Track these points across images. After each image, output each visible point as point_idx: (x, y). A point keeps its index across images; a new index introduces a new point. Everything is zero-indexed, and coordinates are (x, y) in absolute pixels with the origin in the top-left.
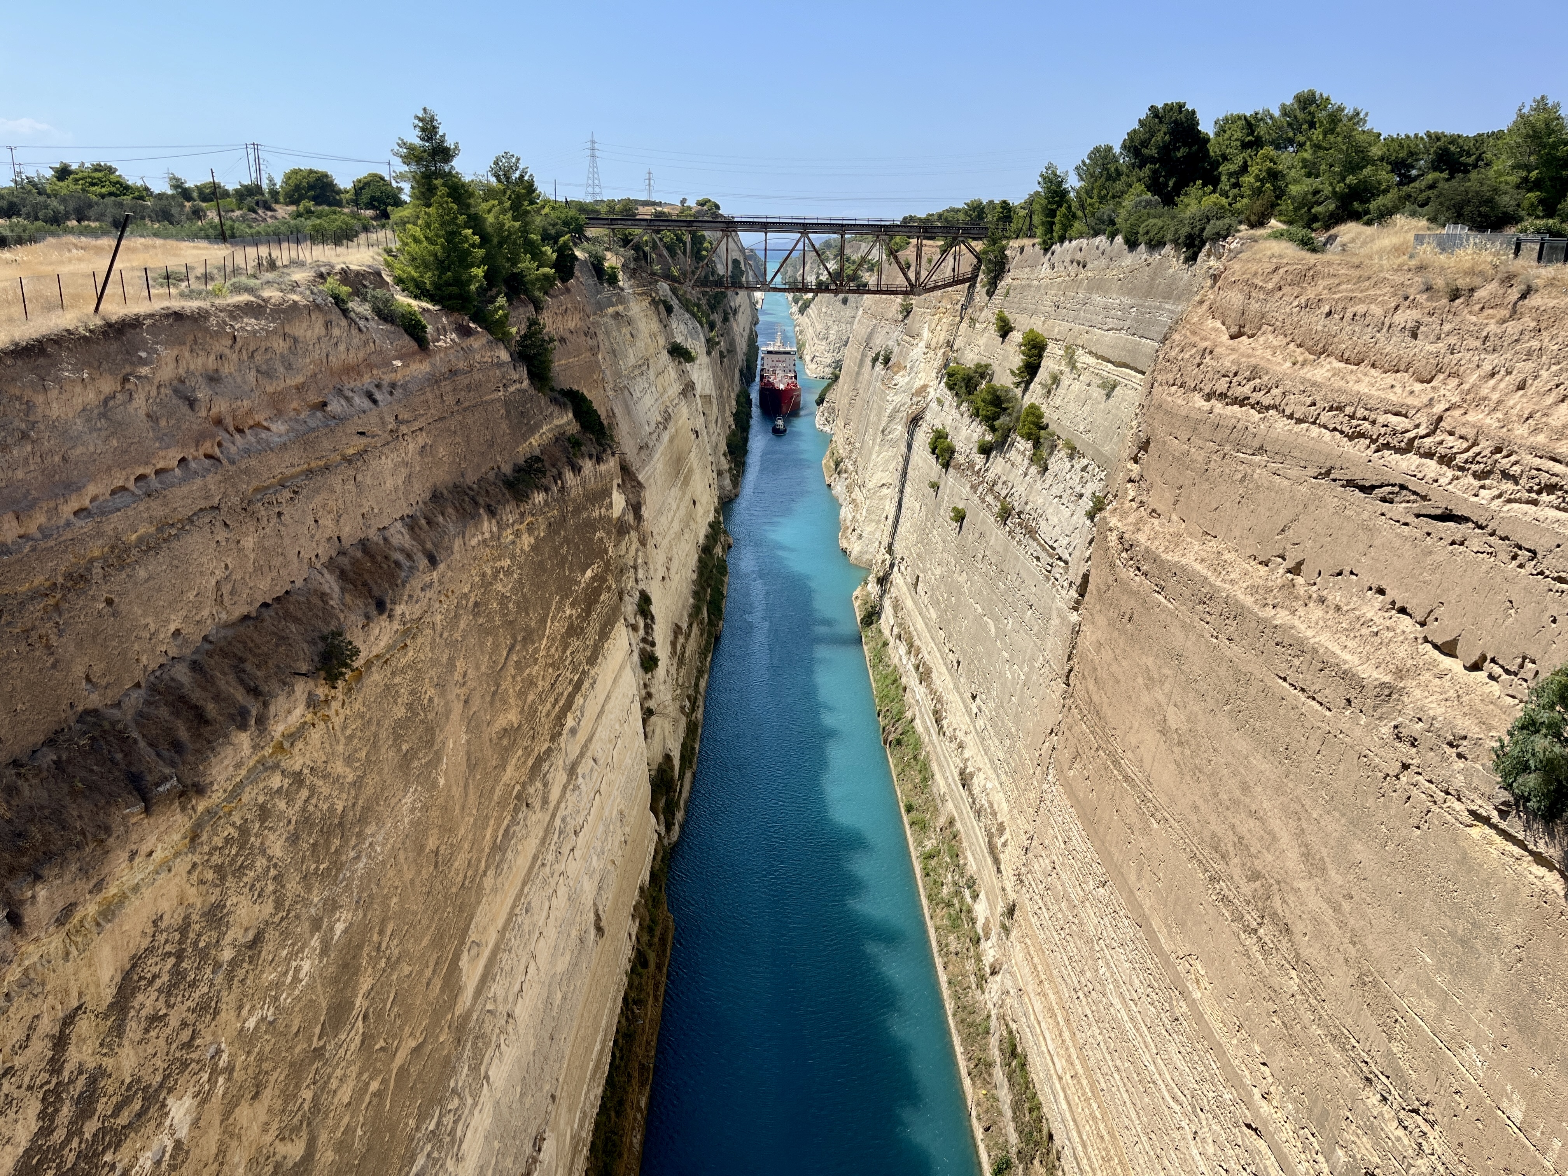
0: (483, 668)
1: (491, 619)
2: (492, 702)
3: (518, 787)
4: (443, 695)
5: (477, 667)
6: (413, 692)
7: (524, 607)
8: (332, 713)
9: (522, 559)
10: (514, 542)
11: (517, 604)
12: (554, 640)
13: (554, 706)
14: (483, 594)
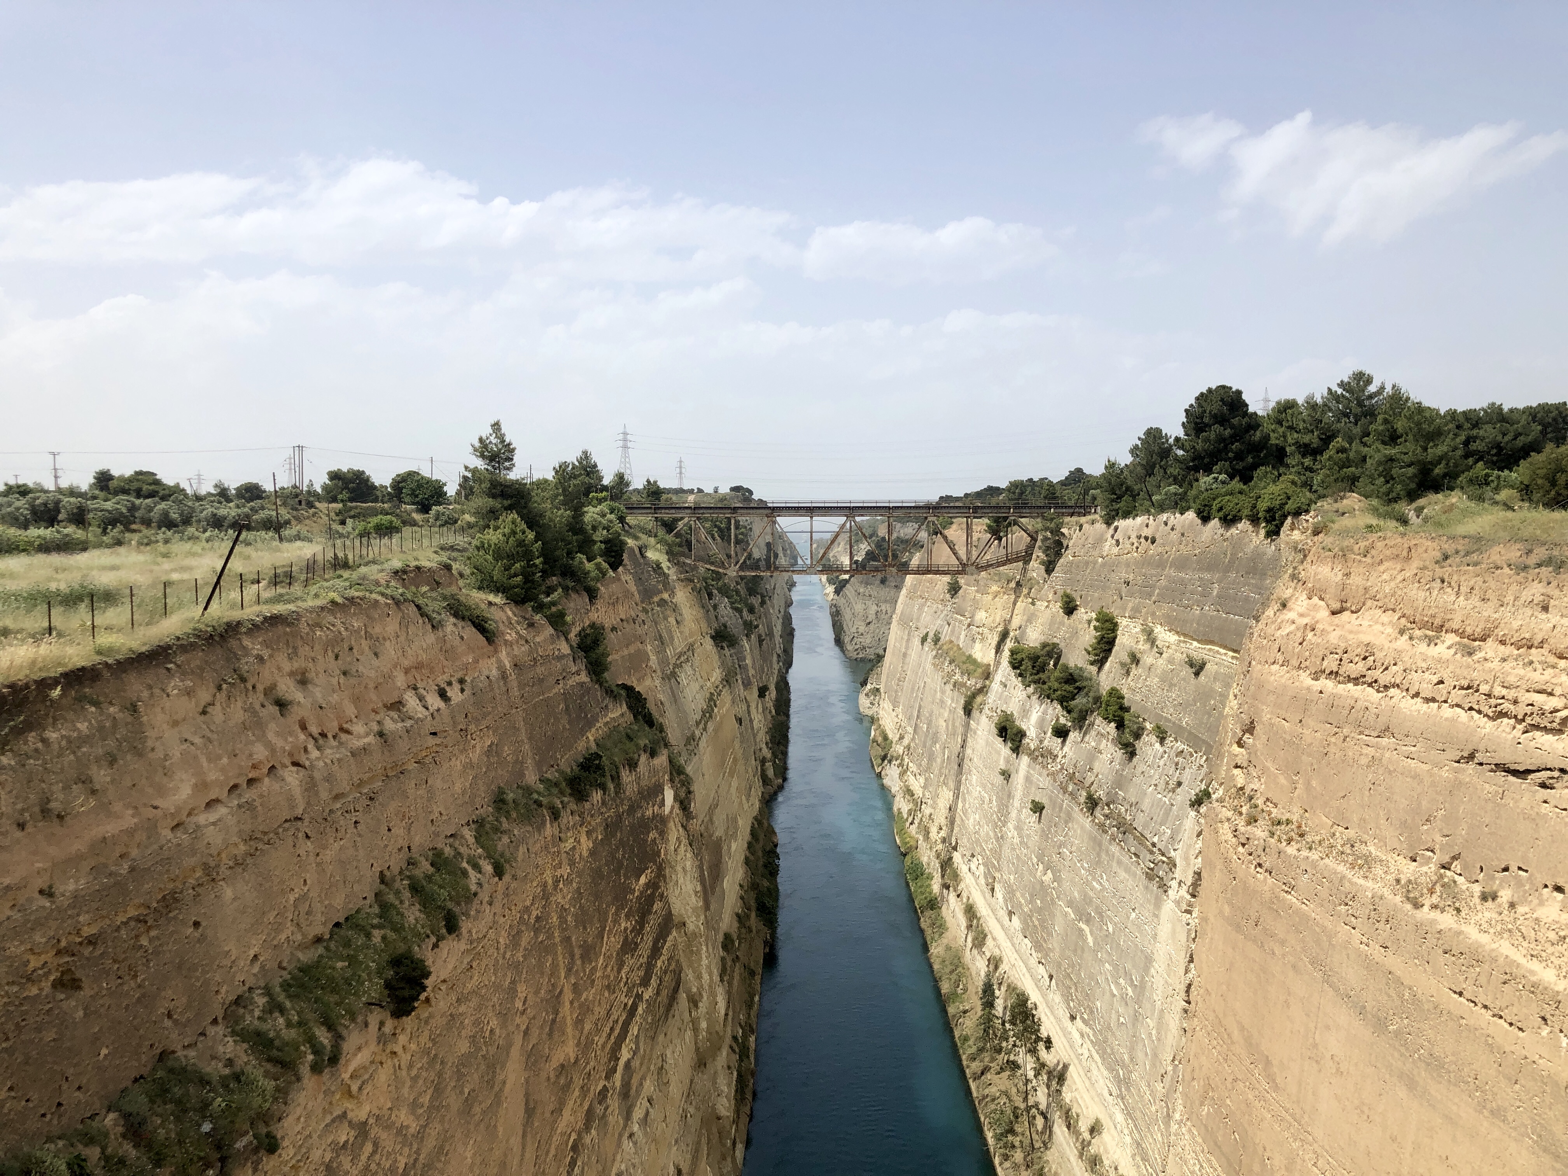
0: (543, 992)
1: (550, 936)
2: (550, 1035)
3: (574, 1136)
4: (503, 1025)
5: (537, 993)
6: (477, 1023)
7: (582, 921)
8: (398, 1049)
9: (581, 866)
10: (574, 848)
11: (575, 916)
12: (610, 957)
13: (610, 1035)
14: (544, 907)
